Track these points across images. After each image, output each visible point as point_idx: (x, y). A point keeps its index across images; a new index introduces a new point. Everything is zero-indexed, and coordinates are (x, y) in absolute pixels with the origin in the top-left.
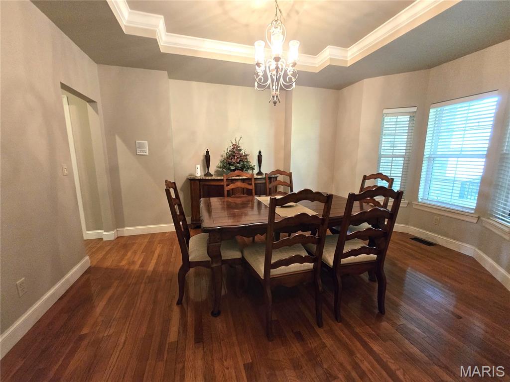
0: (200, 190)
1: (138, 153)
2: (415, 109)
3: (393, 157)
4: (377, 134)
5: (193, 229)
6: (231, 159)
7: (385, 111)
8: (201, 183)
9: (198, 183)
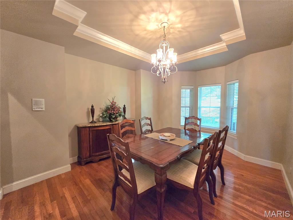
0: (89, 134)
1: (33, 110)
2: (193, 87)
3: (185, 107)
4: (179, 97)
5: (84, 166)
6: (112, 111)
7: (182, 87)
8: (90, 129)
9: (88, 130)
